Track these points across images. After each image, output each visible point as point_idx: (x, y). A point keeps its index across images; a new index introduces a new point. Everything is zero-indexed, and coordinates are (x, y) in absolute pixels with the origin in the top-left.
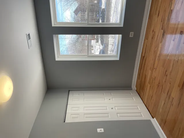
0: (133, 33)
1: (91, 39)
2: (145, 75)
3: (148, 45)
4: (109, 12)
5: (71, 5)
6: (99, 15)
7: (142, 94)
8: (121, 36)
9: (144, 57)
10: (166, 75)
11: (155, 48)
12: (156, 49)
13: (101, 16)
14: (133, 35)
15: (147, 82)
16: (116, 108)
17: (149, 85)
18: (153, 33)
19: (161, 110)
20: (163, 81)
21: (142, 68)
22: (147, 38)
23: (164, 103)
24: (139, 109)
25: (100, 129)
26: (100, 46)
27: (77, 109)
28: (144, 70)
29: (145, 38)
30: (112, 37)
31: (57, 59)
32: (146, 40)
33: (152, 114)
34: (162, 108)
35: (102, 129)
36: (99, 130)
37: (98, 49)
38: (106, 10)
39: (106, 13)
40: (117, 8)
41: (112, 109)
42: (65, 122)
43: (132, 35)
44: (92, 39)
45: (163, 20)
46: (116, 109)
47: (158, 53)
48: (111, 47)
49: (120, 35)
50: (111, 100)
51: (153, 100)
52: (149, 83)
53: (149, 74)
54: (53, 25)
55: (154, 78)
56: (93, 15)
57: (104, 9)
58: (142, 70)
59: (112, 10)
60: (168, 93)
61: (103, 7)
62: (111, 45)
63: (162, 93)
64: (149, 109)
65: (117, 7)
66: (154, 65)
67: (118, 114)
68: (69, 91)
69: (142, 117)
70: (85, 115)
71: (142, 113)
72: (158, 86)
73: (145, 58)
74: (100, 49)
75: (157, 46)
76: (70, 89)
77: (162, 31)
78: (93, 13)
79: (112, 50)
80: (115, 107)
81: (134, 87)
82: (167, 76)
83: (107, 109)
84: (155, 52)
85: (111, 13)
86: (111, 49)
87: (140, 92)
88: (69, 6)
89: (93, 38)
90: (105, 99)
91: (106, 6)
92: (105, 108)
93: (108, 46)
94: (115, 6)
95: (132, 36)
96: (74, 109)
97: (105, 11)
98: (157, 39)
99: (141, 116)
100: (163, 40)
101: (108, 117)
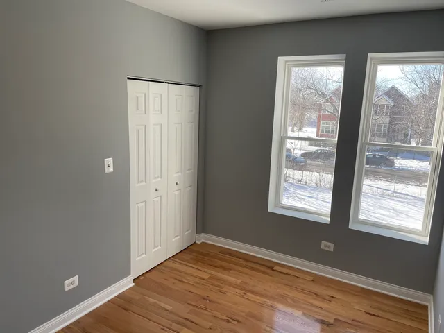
0: (332, 250)
1: (321, 128)
2: (231, 270)
3: (300, 280)
4: (384, 177)
5: (413, 81)
6: (377, 151)
7: (186, 256)
8: (327, 220)
9: (272, 269)
10: (230, 320)
11: (292, 300)
12: (289, 300)
13: (374, 156)
14: (327, 249)
15: (213, 272)
16: (158, 199)
17: (206, 276)
18: (327, 298)
19: (152, 300)
20: (215, 312)
21: (245, 263)
22: (317, 279)
23: (167, 310)
24: (153, 251)
25: (111, 165)
26: (301, 149)
27: (158, 107)
28: (241, 266)
29: (316, 275)
30: (320, 182)
31: (281, 60)
32: (312, 278)
33: (142, 278)
34: (155, 303)
35: (111, 169)
36: (109, 162)
37: (293, 145)
38: (390, 168)
39: (383, 168)
40: (390, 196)
41: (156, 190)
42: (128, 78)
43: (325, 246)
44: (320, 131)
45: (356, 323)
46: (155, 200)
47: (280, 306)
48: (296, 177)
49: (329, 219)
50: (176, 187)
51: (174, 283)
52: (212, 277)
53: (231, 279)
54: (370, 55)
55: (224, 289)
56: (379, 136)
57: (392, 163)
58: (241, 261)
59: (388, 184)
60: (189, 320)
61: (399, 162)
62: (300, 177)
63: (191, 307)
64: (153, 271)
65: (395, 198)
66: (253, 292)
67: (143, 204)
68: (200, 86)
69: (138, 257)
70: (144, 127)
71: (145, 255)
72: (206, 297)
73: (269, 271)
74: (294, 149)
75: (295, 304)
76: (203, 87)
77: (331, 321)
78: (384, 136)
79: (287, 179)
80: (161, 196)
81: (203, 238)
82: (228, 321)
83: (155, 178)
84: (283, 299)
85: (380, 182)
86: (291, 176)
87: (192, 253)
88: (410, 76)
89: (322, 132)
90: (178, 172)
91: (399, 169)
92: (158, 174)
93: (299, 170)
94: (396, 193)
95: (322, 247)
96: (158, 100)
97: (387, 166)
98: (312, 305)
99: (139, 255)
100: (309, 321)
101: (138, 181)
